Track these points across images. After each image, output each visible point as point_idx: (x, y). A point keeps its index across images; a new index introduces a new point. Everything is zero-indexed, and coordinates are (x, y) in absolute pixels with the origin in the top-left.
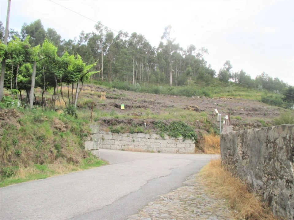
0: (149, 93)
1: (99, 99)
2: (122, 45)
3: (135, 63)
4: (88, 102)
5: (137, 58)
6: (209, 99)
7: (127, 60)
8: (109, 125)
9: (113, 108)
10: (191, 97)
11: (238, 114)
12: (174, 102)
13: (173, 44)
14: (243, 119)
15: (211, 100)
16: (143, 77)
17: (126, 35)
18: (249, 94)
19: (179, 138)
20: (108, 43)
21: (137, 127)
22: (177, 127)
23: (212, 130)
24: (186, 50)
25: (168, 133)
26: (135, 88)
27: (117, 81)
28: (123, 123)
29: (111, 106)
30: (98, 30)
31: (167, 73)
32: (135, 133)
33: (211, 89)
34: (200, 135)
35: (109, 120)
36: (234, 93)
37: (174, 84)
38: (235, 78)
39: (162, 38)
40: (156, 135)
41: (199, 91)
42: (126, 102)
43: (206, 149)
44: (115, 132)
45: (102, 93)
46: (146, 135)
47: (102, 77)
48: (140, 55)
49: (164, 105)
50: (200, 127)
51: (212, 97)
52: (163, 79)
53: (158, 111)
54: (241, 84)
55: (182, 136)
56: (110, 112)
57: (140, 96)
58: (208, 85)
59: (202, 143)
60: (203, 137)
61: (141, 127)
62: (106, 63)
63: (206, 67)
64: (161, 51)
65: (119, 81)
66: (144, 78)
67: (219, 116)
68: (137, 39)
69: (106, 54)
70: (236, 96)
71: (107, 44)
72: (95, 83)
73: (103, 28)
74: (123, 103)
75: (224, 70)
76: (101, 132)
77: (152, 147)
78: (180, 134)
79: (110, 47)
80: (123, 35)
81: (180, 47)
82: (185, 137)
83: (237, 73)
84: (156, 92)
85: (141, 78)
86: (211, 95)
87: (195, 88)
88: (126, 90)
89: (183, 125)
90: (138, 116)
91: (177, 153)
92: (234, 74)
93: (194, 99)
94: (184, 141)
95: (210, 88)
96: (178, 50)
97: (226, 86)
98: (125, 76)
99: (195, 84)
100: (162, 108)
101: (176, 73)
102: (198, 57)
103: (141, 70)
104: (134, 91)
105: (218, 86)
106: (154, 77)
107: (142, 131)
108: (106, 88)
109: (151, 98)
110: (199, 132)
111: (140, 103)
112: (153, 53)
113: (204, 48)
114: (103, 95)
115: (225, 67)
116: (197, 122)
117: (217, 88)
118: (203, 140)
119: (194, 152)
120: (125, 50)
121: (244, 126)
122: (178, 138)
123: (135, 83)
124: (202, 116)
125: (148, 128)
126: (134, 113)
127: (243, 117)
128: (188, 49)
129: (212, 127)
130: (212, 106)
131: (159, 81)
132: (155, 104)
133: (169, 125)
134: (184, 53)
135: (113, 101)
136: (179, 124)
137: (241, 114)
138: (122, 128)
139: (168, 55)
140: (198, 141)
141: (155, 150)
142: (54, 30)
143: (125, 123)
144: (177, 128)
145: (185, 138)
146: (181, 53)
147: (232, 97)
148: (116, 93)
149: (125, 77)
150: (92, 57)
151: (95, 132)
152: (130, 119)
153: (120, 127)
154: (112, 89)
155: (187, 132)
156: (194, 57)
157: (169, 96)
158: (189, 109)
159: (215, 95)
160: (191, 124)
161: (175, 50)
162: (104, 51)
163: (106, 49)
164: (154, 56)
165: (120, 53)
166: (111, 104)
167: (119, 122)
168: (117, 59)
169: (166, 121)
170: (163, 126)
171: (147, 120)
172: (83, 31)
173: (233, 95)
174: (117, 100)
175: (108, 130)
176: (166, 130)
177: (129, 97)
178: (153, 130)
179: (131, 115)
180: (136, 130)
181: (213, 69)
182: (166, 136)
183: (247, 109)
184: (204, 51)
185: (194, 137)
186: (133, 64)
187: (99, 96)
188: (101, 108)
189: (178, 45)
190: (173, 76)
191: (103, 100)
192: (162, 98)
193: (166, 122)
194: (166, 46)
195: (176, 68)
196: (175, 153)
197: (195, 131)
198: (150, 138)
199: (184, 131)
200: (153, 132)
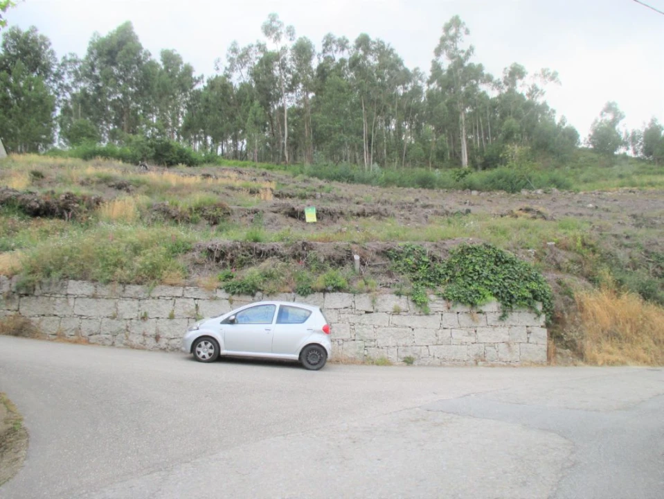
6: (569, 197)
8: (224, 266)
9: (281, 218)
15: (576, 198)
19: (484, 309)
21: (324, 269)
22: (477, 268)
23: (605, 273)
25: (441, 289)
28: (276, 257)
32: (314, 291)
34: (565, 294)
35: (225, 247)
39: (438, 52)
40: (394, 296)
43: (588, 346)
44: (238, 290)
45: (265, 185)
46: (358, 299)
49: (439, 210)
50: (561, 266)
51: (578, 191)
53: (418, 225)
55: (494, 299)
58: (563, 162)
59: (573, 323)
60: (578, 302)
61: (341, 269)
73: (282, 29)
76: (191, 292)
77: (380, 342)
78: (487, 293)
82: (508, 301)
84: (425, 183)
89: (497, 257)
91: (480, 363)
94: (503, 318)
95: (568, 170)
105: (590, 166)
107: (342, 282)
110: (560, 283)
114: (266, 189)
116: (551, 248)
117: (587, 169)
118: (576, 310)
119: (545, 359)
122: (480, 308)
125: (367, 272)
129: (604, 265)
130: (583, 211)
133: (446, 259)
136: (481, 256)
138: (267, 276)
140: (558, 315)
141: (393, 355)
143: (282, 257)
144: (474, 270)
145: (506, 305)
153: (260, 273)
155: (515, 284)
160: (528, 256)
164: (421, 102)
166: (275, 209)
167: (261, 255)
169: (436, 246)
170: (425, 263)
171: (365, 244)
173: (634, 185)
175: (216, 284)
176: (434, 279)
178: (385, 280)
180: (319, 281)
182: (433, 302)
185: (542, 300)
187: (255, 193)
193: (432, 249)
196: (472, 365)
197: (545, 281)
198: (372, 310)
199: (504, 279)
200: (386, 287)
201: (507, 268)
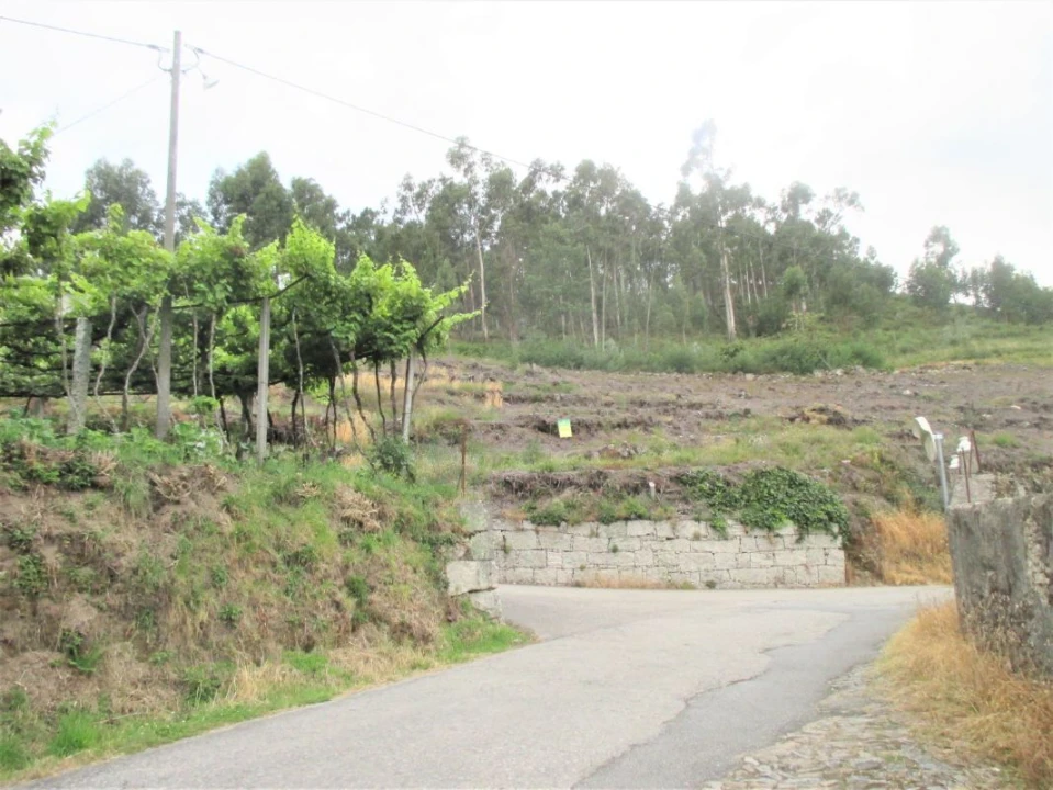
0: (653, 371)
1: (480, 405)
2: (545, 208)
3: (596, 267)
4: (443, 419)
5: (599, 250)
6: (879, 378)
7: (565, 262)
8: (524, 498)
9: (530, 434)
10: (811, 372)
11: (1002, 426)
12: (747, 398)
13: (727, 186)
14: (1023, 443)
15: (890, 380)
16: (626, 314)
17: (557, 173)
18: (1038, 345)
19: (781, 532)
20: (496, 207)
21: (621, 498)
22: (772, 491)
23: (905, 493)
24: (779, 204)
25: (738, 514)
26: (602, 356)
27: (538, 340)
28: (573, 487)
29: (525, 429)
30: (459, 166)
31: (715, 292)
32: (618, 519)
33: (886, 338)
34: (862, 515)
35: (523, 479)
36: (975, 345)
37: (744, 332)
38: (976, 290)
39: (686, 170)
40: (693, 522)
41: (840, 349)
42: (573, 411)
43: (888, 568)
44: (545, 521)
45: (489, 386)
46: (658, 526)
47: (486, 330)
48: (613, 240)
49: (712, 412)
50: (858, 485)
51: (892, 369)
52: (702, 318)
53: (692, 436)
54: (999, 309)
55: (790, 523)
56: (521, 451)
57: (621, 384)
58: (870, 323)
59: (871, 544)
60: (874, 521)
61: (637, 496)
62: (492, 278)
63: (858, 259)
64: (684, 216)
65: (545, 336)
66: (630, 319)
67: (936, 440)
68: (595, 182)
69: (491, 246)
70: (984, 356)
71: (493, 211)
72: (462, 350)
73: (476, 158)
74: (566, 414)
75: (929, 265)
76: (499, 525)
77: (682, 568)
78: (784, 516)
79: (504, 220)
80: (545, 176)
81: (754, 194)
82: (804, 524)
83: (982, 268)
84: (681, 365)
85: (622, 320)
86: (888, 362)
87: (823, 338)
88: (569, 368)
89: (791, 479)
90: (624, 458)
91: (780, 586)
92: (969, 275)
93: (823, 382)
94: (799, 540)
95: (879, 333)
96: (747, 208)
97: (943, 322)
98: (563, 318)
99: (820, 326)
100: (704, 423)
101: (746, 291)
102: (825, 224)
103: (619, 292)
104: (600, 368)
105: (911, 324)
106: (667, 314)
107: (642, 511)
108: (502, 366)
109: (662, 390)
110: (856, 504)
111: (627, 410)
112: (656, 227)
113: (845, 189)
114: (492, 392)
115: (931, 250)
116: (846, 466)
117: (906, 331)
118: (874, 531)
119: (843, 581)
120: (555, 226)
121: (1029, 469)
122: (777, 531)
123: (600, 338)
124: (860, 441)
125: (662, 499)
126: (606, 448)
127: (1021, 436)
128: (783, 201)
129: (904, 482)
130: (896, 402)
131: (687, 324)
132: (679, 411)
133: (741, 483)
134: (769, 217)
135: (527, 410)
136: (776, 479)
137: (1010, 423)
138: (571, 506)
139: (712, 227)
140: (856, 536)
141: (695, 580)
142: (312, 183)
143: (578, 486)
144: (769, 494)
145: (802, 527)
146: (760, 217)
147: (971, 363)
148: (536, 381)
149: (564, 323)
150: (446, 262)
151: (478, 529)
152: (594, 472)
153: (562, 504)
154: (522, 368)
155: (810, 507)
156: (808, 226)
157: (729, 375)
158: (807, 420)
159: (901, 360)
160: (823, 477)
161: (737, 208)
162: (484, 235)
163: (491, 228)
164: (664, 238)
165: (541, 239)
166: (522, 422)
167: (559, 486)
168: (533, 260)
169: (729, 471)
170: (720, 488)
171: (659, 471)
172: (408, 177)
173: (971, 356)
174: (544, 405)
175: (523, 515)
176: (729, 504)
177: (584, 392)
178: (681, 506)
179: (596, 455)
180: (620, 509)
181: (884, 265)
182: (731, 526)
183: (1035, 403)
184: (845, 200)
185: (837, 522)
186: (588, 272)
187: (480, 397)
188: (490, 438)
189: (746, 188)
190: (738, 303)
191: (494, 409)
192: (704, 387)
193: (726, 473)
194: (704, 198)
195: (744, 273)
196: (771, 588)
197: (841, 502)
198: (672, 536)
199: (799, 502)
200: (684, 513)
201: (801, 490)
